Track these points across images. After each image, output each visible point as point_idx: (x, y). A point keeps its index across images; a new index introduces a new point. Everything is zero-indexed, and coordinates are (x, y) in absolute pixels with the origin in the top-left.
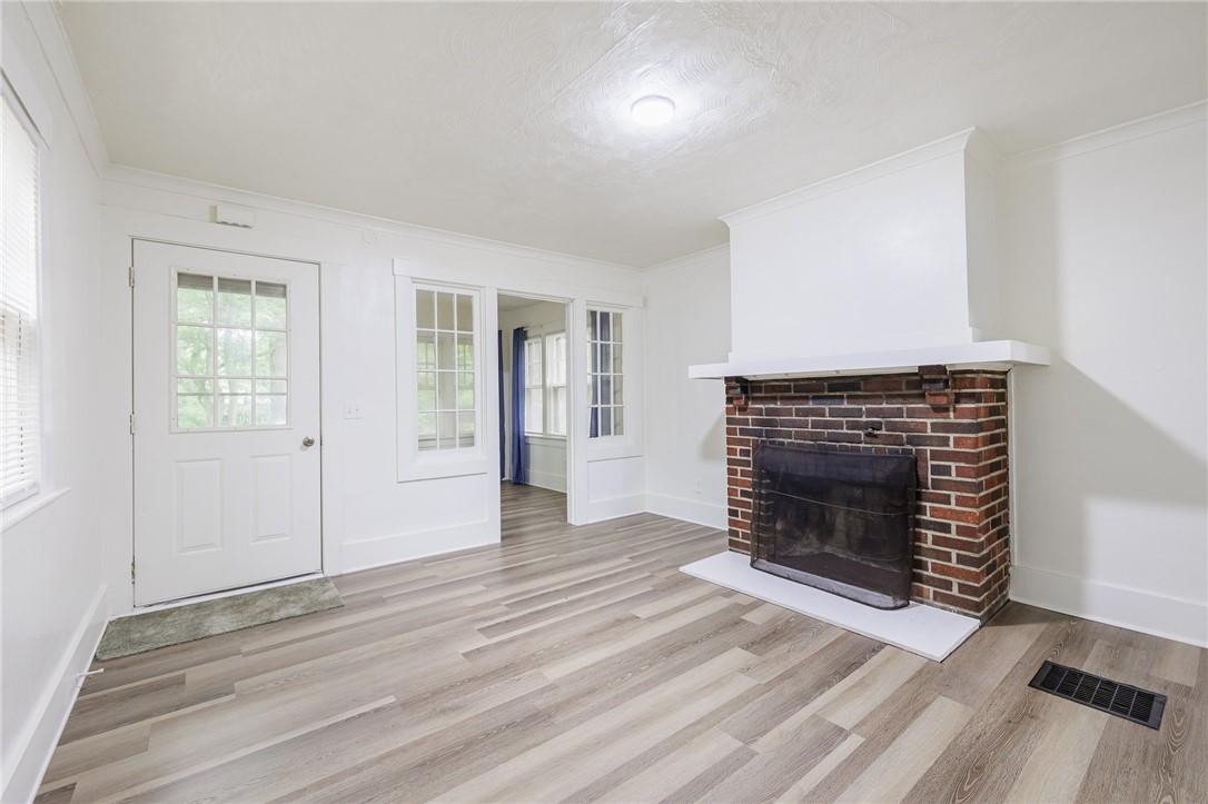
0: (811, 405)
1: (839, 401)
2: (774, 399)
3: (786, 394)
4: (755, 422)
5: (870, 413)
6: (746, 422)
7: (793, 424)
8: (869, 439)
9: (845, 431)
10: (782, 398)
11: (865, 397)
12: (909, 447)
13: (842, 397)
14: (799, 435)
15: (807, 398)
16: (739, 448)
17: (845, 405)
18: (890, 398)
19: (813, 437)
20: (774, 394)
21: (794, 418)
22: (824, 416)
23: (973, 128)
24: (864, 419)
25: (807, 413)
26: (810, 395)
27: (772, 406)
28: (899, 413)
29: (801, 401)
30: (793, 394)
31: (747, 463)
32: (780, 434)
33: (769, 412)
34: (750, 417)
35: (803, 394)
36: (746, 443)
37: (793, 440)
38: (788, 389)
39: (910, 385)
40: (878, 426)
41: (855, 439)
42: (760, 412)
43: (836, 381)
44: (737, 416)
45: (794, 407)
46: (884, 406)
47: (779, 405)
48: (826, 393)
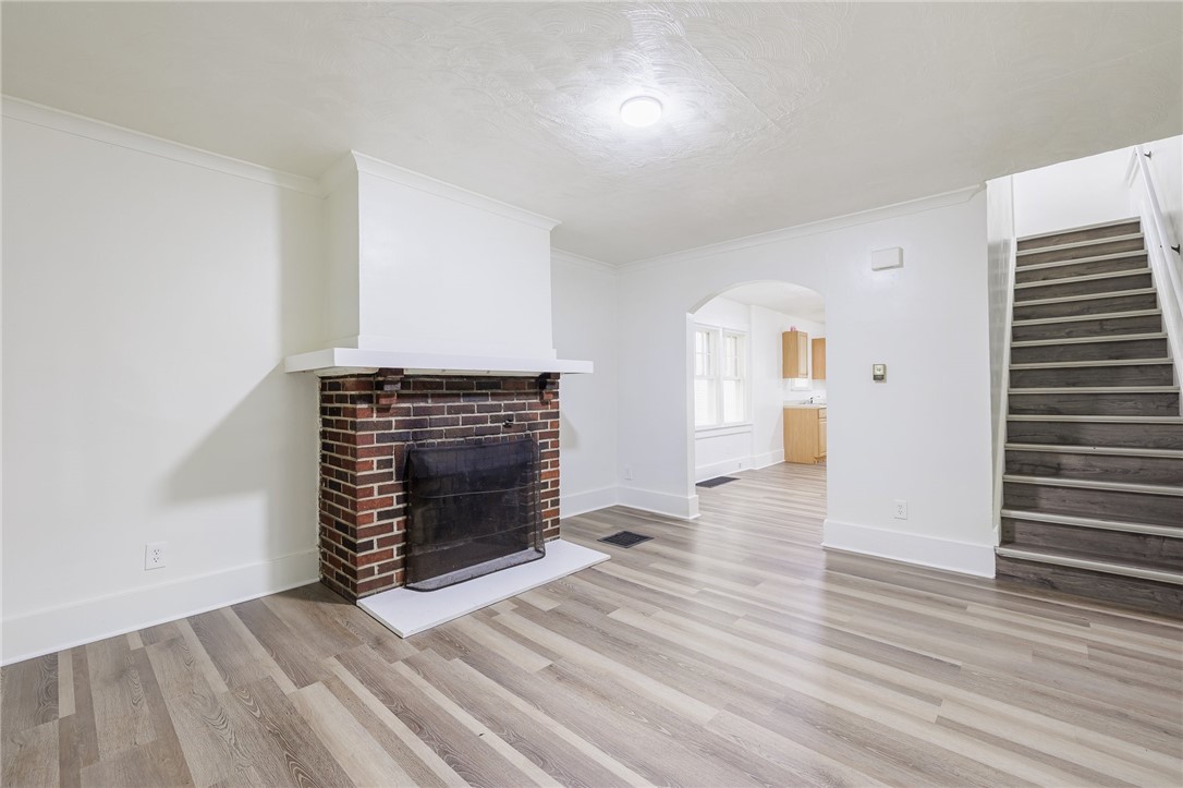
0: (462, 403)
1: (484, 398)
2: (424, 397)
3: (437, 391)
4: (400, 424)
5: (508, 408)
6: (388, 425)
7: (445, 422)
8: (506, 430)
9: (489, 424)
10: (433, 396)
11: (504, 395)
12: (528, 432)
13: (487, 395)
14: (449, 434)
15: (458, 396)
16: (375, 459)
17: (490, 402)
18: (519, 395)
19: (464, 433)
20: (425, 391)
21: (446, 416)
22: (473, 412)
23: (560, 222)
24: (503, 413)
25: (458, 410)
26: (461, 392)
27: (422, 404)
28: (523, 407)
29: (453, 399)
30: (444, 391)
31: (389, 476)
32: (431, 435)
33: (418, 411)
34: (393, 419)
35: (455, 392)
36: (388, 451)
37: (444, 440)
38: (439, 386)
39: (531, 386)
40: (510, 418)
41: (495, 431)
42: (407, 412)
43: (483, 380)
44: (375, 418)
45: (446, 405)
46: (515, 401)
47: (430, 403)
48: (475, 391)
